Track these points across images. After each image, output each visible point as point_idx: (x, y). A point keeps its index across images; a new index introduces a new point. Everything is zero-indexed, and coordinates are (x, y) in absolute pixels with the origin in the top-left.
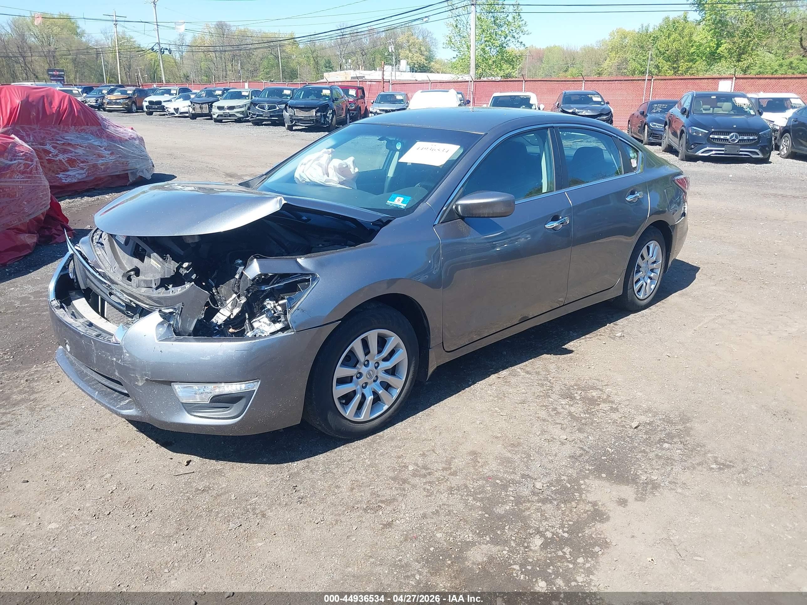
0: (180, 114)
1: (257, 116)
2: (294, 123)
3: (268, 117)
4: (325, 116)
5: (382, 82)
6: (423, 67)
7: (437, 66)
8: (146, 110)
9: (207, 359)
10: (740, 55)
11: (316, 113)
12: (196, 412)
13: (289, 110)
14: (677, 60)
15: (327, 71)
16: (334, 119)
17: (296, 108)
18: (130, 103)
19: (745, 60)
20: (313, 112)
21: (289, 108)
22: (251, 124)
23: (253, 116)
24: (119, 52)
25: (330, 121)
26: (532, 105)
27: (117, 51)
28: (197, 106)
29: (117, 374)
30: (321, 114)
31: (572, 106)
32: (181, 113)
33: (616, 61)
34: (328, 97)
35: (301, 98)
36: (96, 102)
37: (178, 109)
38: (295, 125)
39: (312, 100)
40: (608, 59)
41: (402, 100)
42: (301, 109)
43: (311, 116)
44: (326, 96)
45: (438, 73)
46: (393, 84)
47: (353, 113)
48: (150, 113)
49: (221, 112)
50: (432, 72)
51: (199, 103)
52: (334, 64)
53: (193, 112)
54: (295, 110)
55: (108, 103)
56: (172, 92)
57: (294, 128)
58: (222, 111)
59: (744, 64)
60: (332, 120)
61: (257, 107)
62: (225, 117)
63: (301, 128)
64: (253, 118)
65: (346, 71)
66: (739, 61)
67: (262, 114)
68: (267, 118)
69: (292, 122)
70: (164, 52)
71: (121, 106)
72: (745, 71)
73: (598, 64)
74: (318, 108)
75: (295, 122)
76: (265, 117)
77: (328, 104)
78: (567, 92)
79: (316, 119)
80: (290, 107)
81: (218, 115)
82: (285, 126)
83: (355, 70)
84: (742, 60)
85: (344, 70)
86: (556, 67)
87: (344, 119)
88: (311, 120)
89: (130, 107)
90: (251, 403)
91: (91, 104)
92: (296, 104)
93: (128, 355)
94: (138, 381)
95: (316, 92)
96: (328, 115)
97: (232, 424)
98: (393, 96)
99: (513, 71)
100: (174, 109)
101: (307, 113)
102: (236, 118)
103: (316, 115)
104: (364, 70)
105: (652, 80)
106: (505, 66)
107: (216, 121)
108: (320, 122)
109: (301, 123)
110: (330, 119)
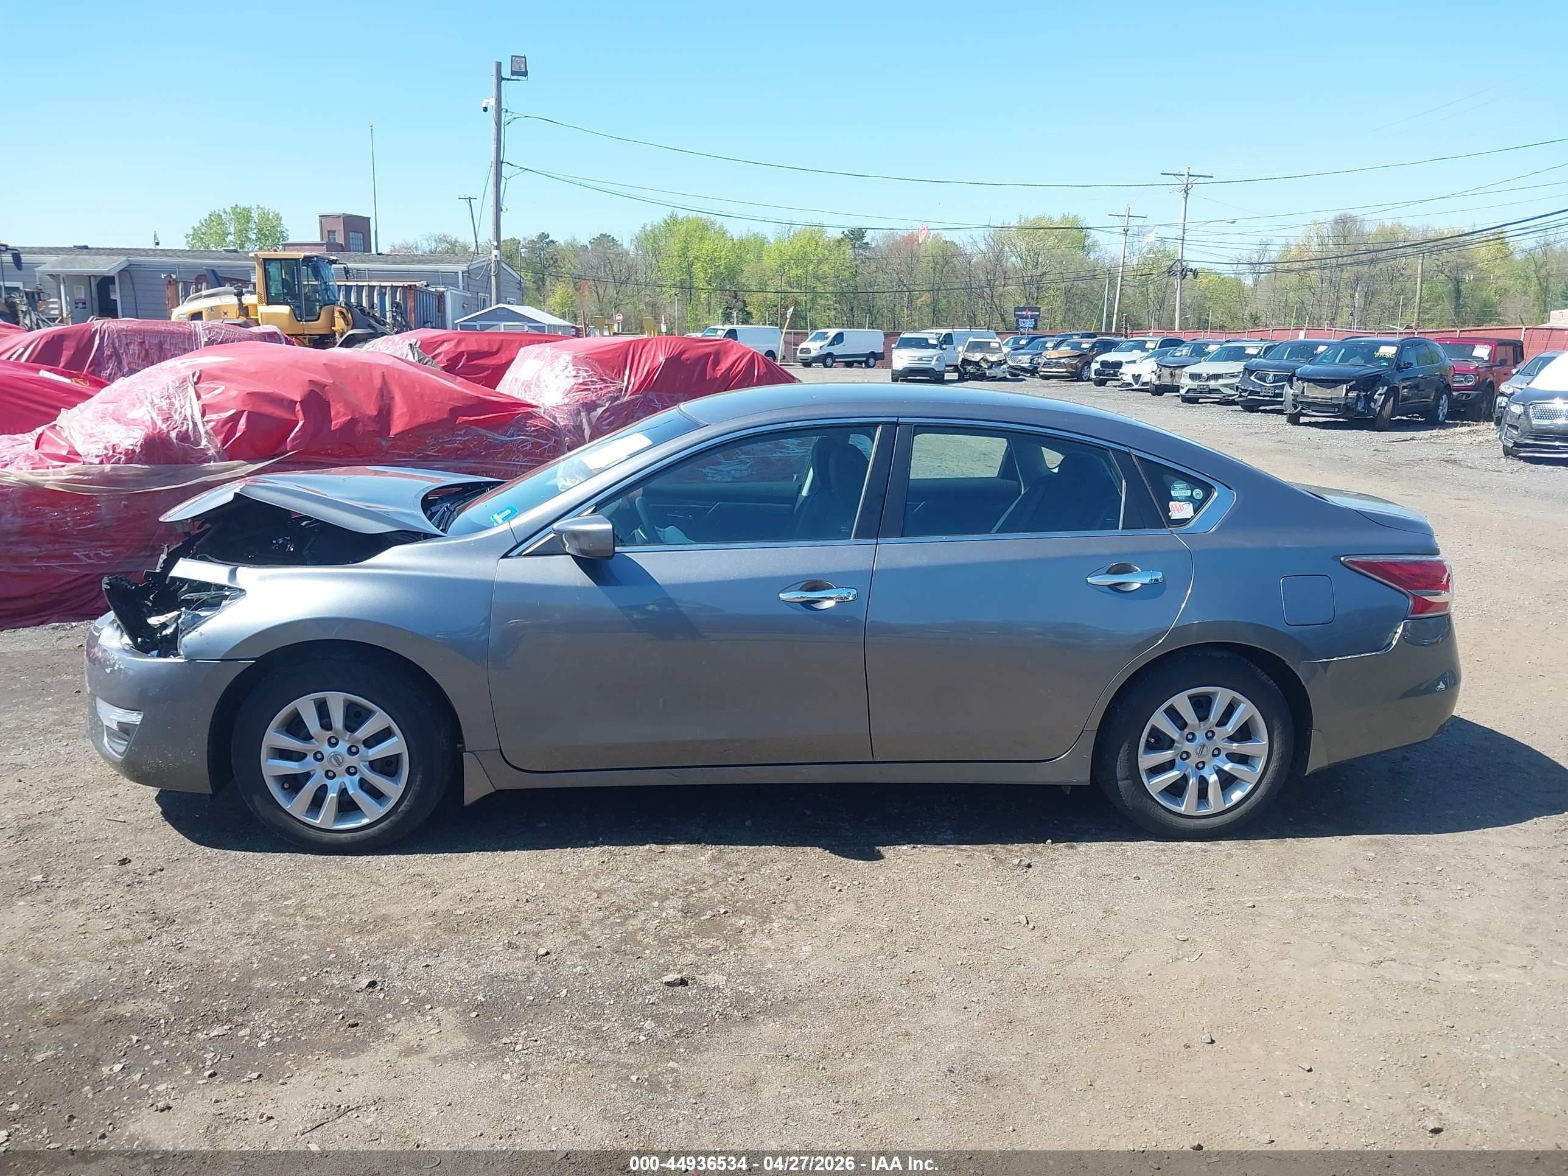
0: (1142, 385)
1: (1249, 395)
2: (1299, 409)
3: (1270, 397)
4: (1369, 399)
8: (1094, 377)
11: (1348, 391)
13: (1297, 384)
16: (1390, 404)
17: (1309, 381)
18: (1080, 365)
20: (1342, 391)
22: (1239, 408)
23: (1243, 394)
24: (1122, 277)
25: (1378, 409)
27: (1120, 274)
28: (1166, 372)
30: (1359, 395)
32: (1144, 384)
34: (1388, 360)
35: (1337, 361)
36: (1031, 363)
37: (1139, 376)
38: (1303, 414)
39: (1350, 365)
42: (1318, 382)
43: (1337, 398)
44: (1382, 359)
48: (1101, 383)
49: (1195, 384)
51: (1170, 367)
53: (1158, 382)
54: (1306, 384)
55: (1045, 365)
56: (1149, 345)
57: (1303, 420)
58: (1197, 383)
60: (1383, 406)
61: (1252, 378)
62: (1201, 392)
63: (1313, 419)
64: (1243, 397)
67: (1259, 390)
68: (1268, 398)
69: (1296, 408)
70: (1186, 275)
71: (1065, 370)
74: (1354, 382)
75: (1303, 409)
76: (1264, 396)
77: (1383, 375)
79: (1346, 404)
80: (1296, 379)
81: (1189, 390)
82: (1283, 415)
88: (1334, 406)
89: (1079, 370)
91: (1022, 365)
92: (1311, 373)
95: (1369, 351)
96: (1376, 396)
100: (1133, 375)
101: (1329, 391)
102: (1220, 396)
103: (1347, 395)
107: (1185, 400)
108: (1354, 410)
109: (1313, 411)
110: (1380, 404)
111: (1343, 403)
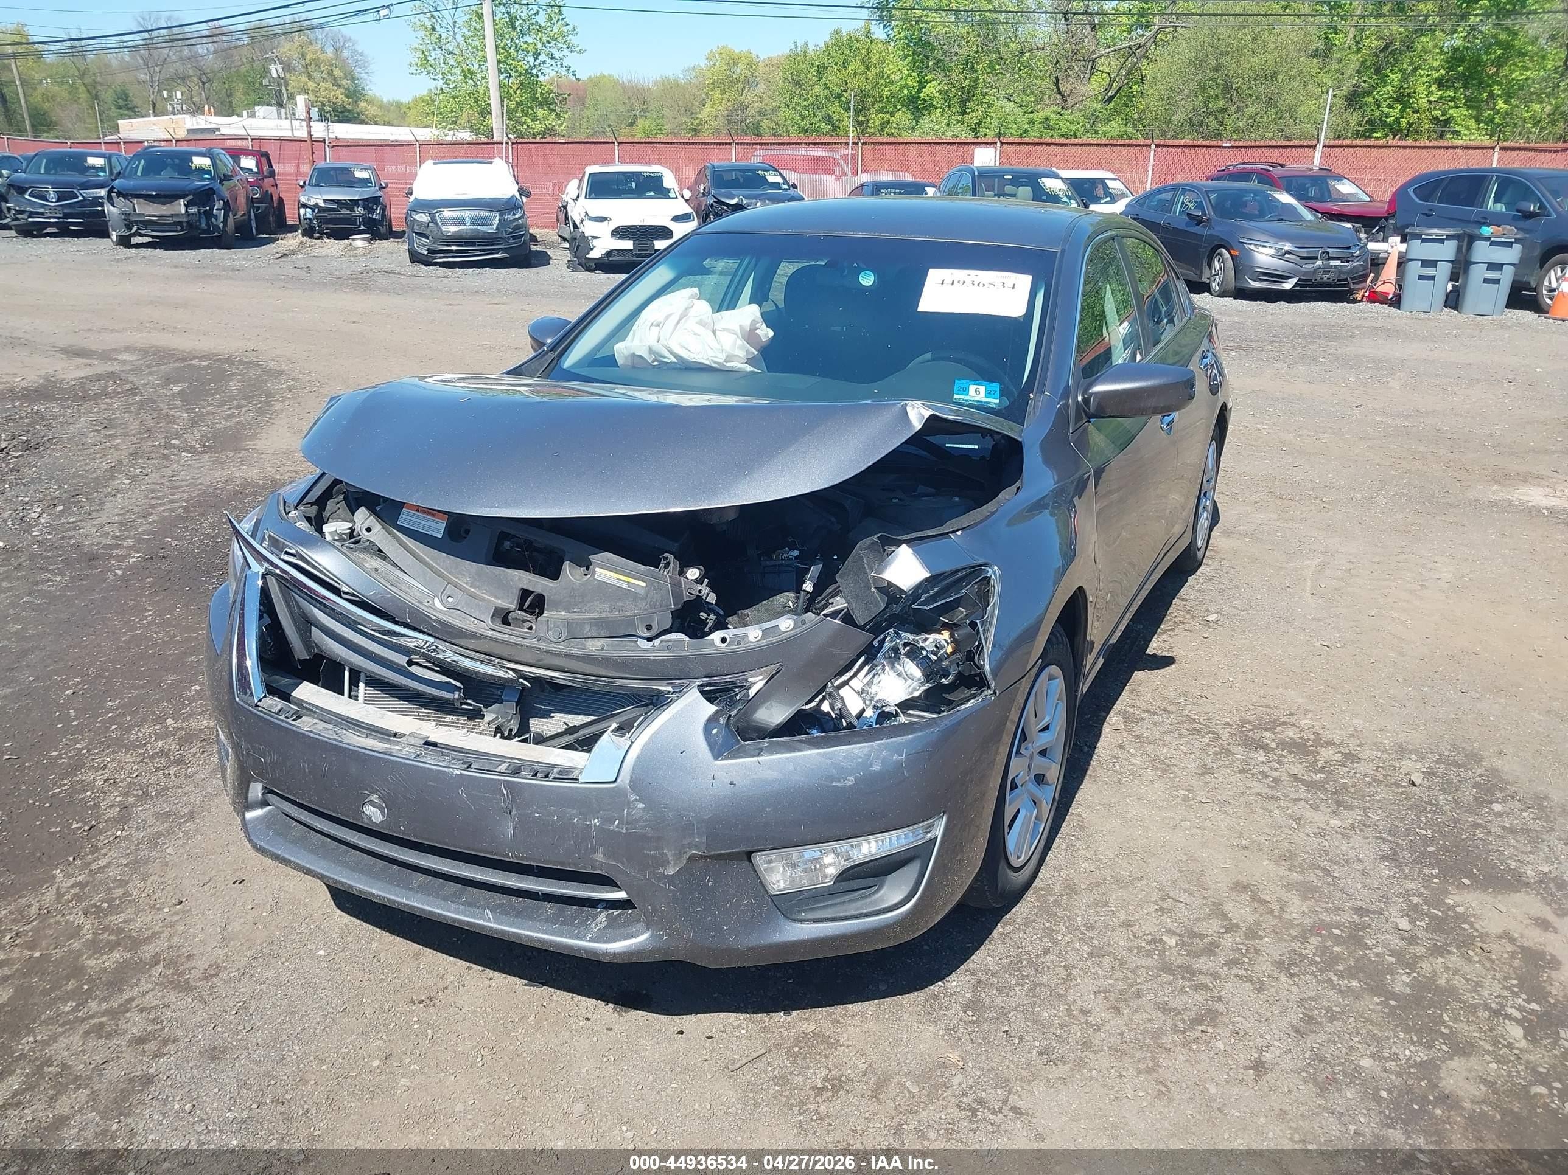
1: (29, 217)
2: (134, 229)
3: (58, 218)
4: (209, 215)
5: (309, 142)
6: (342, 112)
7: (373, 110)
9: (848, 783)
10: (964, 102)
11: (187, 206)
12: (804, 911)
13: (120, 201)
14: (864, 108)
15: (122, 117)
16: (230, 220)
17: (136, 196)
19: (972, 111)
20: (181, 207)
21: (118, 197)
22: (13, 233)
23: (16, 216)
25: (221, 225)
26: (668, 190)
29: (599, 857)
30: (199, 210)
31: (734, 192)
33: (723, 107)
34: (208, 172)
35: (139, 173)
38: (137, 234)
39: (165, 179)
40: (709, 104)
41: (368, 181)
42: (148, 197)
43: (177, 215)
44: (201, 171)
45: (376, 123)
46: (333, 146)
47: (258, 208)
50: (362, 122)
52: (137, 101)
54: (135, 201)
57: (136, 240)
59: (973, 117)
60: (225, 222)
61: (26, 196)
63: (147, 240)
64: (19, 219)
65: (174, 117)
66: (964, 113)
67: (44, 210)
68: (55, 220)
69: (129, 228)
72: (975, 130)
73: (690, 112)
74: (191, 197)
75: (138, 229)
76: (49, 217)
77: (212, 189)
78: (715, 164)
79: (188, 222)
80: (119, 194)
82: (108, 236)
83: (193, 114)
84: (968, 111)
85: (164, 113)
86: (612, 117)
87: (245, 220)
88: (175, 224)
90: (933, 868)
92: (132, 188)
93: (641, 805)
94: (665, 863)
95: (177, 161)
96: (215, 212)
97: (894, 923)
98: (347, 171)
99: (559, 122)
101: (164, 207)
103: (187, 211)
104: (215, 114)
105: (860, 144)
106: (540, 112)
108: (198, 228)
109: (152, 231)
110: (222, 219)
111: (185, 220)
